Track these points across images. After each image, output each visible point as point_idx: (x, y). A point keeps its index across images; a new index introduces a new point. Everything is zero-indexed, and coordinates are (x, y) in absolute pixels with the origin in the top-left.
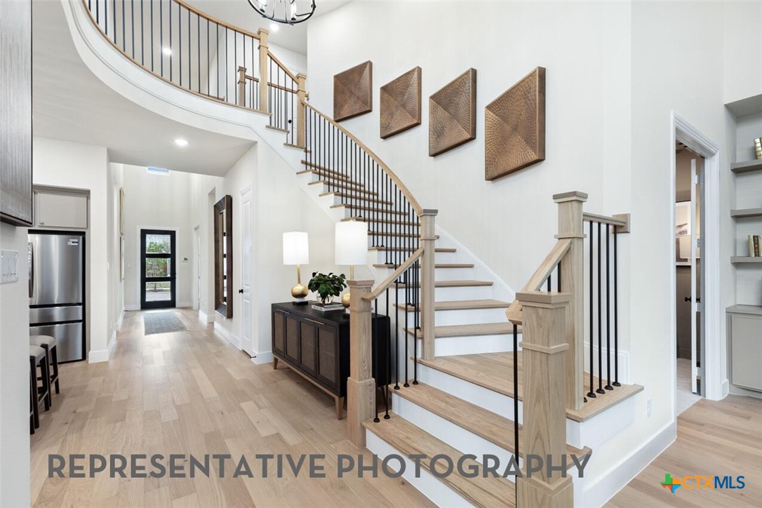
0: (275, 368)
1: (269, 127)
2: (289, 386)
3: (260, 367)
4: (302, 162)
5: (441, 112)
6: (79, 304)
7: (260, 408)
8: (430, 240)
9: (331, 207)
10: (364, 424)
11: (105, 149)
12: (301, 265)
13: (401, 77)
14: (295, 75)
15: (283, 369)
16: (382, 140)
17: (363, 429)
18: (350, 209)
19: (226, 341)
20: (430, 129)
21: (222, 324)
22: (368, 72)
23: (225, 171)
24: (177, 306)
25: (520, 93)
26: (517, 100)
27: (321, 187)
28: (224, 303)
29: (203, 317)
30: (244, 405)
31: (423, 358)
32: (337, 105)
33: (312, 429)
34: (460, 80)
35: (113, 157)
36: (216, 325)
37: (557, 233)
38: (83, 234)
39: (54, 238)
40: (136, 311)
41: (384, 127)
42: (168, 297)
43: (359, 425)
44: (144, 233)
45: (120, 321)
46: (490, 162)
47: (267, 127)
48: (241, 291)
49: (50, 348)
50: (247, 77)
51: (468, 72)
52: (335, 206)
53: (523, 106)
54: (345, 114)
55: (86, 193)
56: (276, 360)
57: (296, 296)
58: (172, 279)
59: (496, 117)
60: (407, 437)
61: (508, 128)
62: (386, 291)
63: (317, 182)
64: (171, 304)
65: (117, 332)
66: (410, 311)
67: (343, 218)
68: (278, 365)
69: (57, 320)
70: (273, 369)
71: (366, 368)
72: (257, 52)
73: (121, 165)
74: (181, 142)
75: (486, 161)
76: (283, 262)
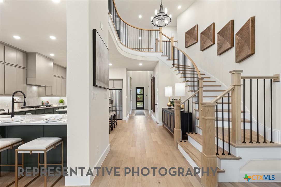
0: (163, 127)
1: (163, 56)
2: (165, 132)
3: (160, 126)
4: (172, 64)
5: (221, 38)
6: (121, 106)
7: (155, 135)
8: (201, 88)
9: (180, 78)
10: (178, 142)
11: (126, 68)
12: (170, 97)
13: (207, 28)
14: (170, 38)
15: (165, 128)
16: (201, 52)
17: (177, 144)
18: (185, 78)
19: (153, 119)
20: (217, 45)
21: (153, 114)
22: (197, 28)
23: (153, 69)
24: (144, 109)
25: (246, 28)
26: (245, 31)
27: (177, 72)
28: (153, 108)
29: (150, 112)
30: (151, 134)
31: (199, 126)
32: (186, 42)
33: (166, 142)
34: (227, 25)
35: (128, 70)
36: (152, 115)
37: (231, 84)
38: (122, 89)
39: (117, 91)
40: (134, 110)
41: (202, 47)
42: (142, 106)
43: (176, 142)
44: (137, 88)
45: (130, 112)
46: (237, 56)
47: (162, 56)
48: (156, 104)
49: (115, 115)
50: (158, 41)
51: (230, 21)
52: (181, 78)
53: (247, 33)
54: (189, 45)
55: (122, 80)
56: (163, 125)
57: (168, 106)
58: (143, 101)
59: (239, 38)
60: (187, 147)
61: (243, 41)
62: (184, 103)
63: (176, 70)
64: (142, 108)
65: (129, 114)
66: (197, 111)
67: (183, 81)
68: (164, 127)
69: (118, 109)
70: (162, 127)
71: (178, 126)
72: (159, 34)
73: (131, 72)
74: (141, 64)
75: (236, 55)
76: (165, 96)
